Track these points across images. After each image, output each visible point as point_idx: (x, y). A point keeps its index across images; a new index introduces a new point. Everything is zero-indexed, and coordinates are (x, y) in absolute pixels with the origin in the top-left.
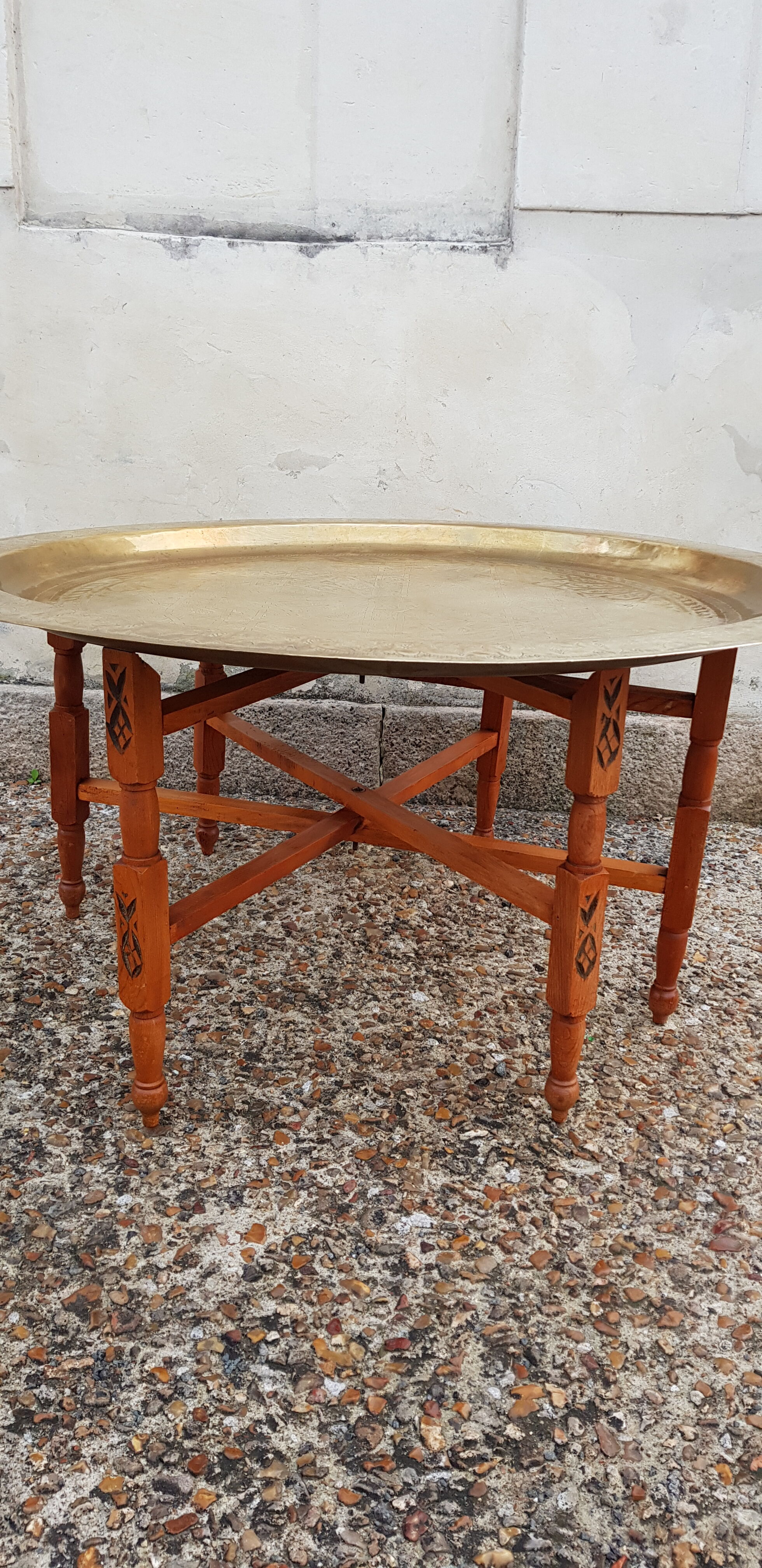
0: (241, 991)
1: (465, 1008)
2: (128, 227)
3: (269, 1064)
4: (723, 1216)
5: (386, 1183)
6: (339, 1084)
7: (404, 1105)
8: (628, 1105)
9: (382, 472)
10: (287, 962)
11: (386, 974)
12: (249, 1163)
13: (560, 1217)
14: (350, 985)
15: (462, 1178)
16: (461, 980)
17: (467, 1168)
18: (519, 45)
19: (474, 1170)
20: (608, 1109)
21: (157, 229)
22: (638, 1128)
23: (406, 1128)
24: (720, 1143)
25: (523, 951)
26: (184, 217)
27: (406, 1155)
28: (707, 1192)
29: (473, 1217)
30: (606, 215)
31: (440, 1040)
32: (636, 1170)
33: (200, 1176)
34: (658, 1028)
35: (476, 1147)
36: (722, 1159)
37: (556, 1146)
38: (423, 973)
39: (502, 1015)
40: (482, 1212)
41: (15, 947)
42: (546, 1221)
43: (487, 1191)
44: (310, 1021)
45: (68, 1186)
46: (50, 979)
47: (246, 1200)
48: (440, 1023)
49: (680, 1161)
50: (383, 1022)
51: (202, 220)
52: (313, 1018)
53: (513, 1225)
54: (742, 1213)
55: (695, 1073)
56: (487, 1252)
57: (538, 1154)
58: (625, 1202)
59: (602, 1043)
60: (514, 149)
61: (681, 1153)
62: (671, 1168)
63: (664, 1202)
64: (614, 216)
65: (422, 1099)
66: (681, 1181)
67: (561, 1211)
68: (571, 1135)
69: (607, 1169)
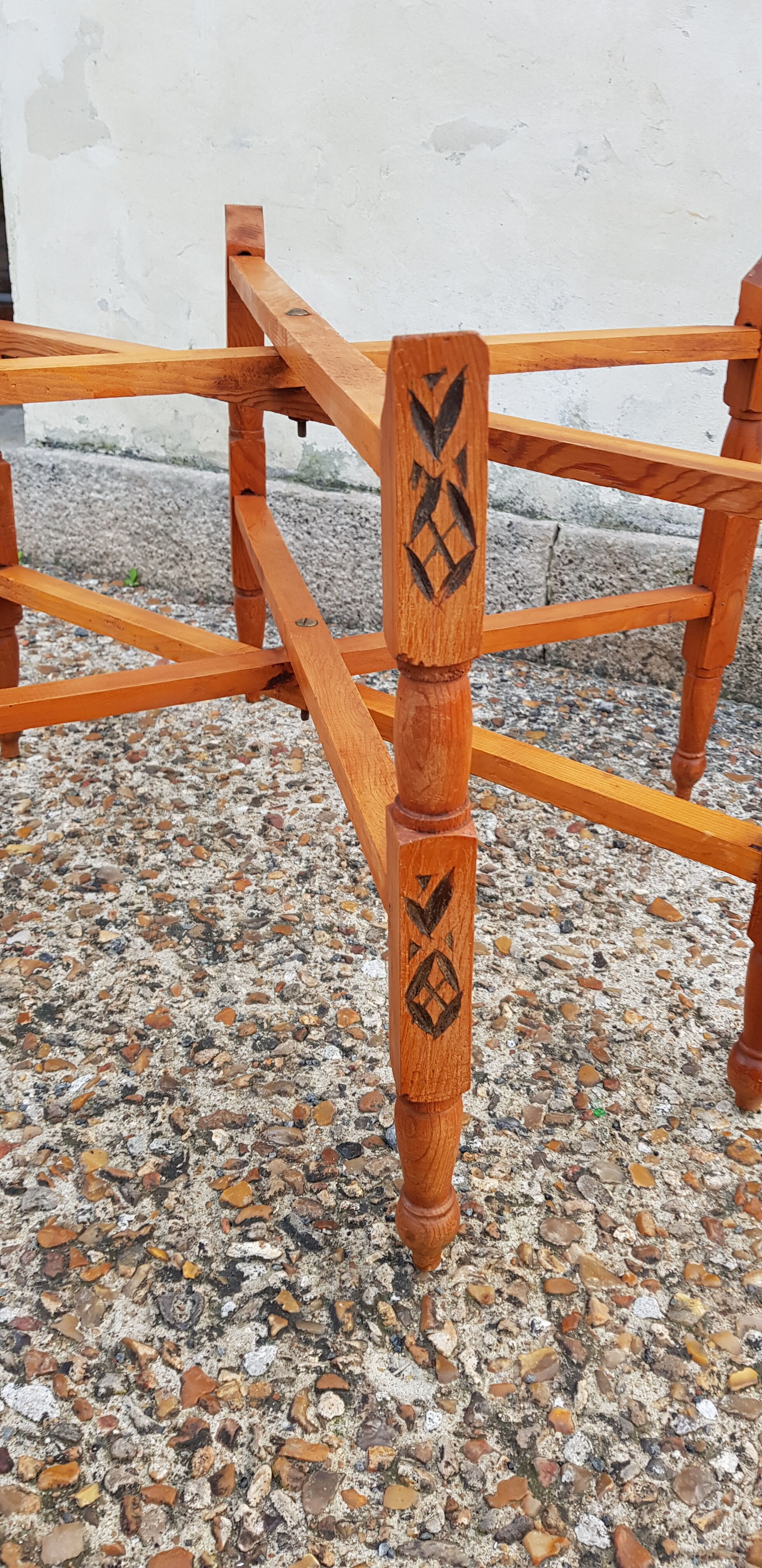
0: (124, 905)
3: (63, 1030)
5: (39, 1304)
6: (127, 1091)
7: (194, 1157)
8: (576, 1268)
9: (583, 150)
10: (226, 873)
11: (352, 920)
13: (276, 1481)
14: (285, 926)
15: (171, 1335)
17: (193, 1317)
19: (204, 1323)
20: (534, 1266)
22: (561, 1325)
23: (159, 1204)
24: (707, 1409)
27: (114, 1260)
28: (607, 1521)
29: (124, 1426)
31: (347, 1052)
32: (495, 1420)
34: (739, 1120)
35: (241, 1277)
36: (688, 1449)
37: (380, 1320)
40: (145, 1421)
42: (244, 1482)
43: (189, 1377)
44: (179, 972)
48: (368, 1021)
49: (601, 1429)
50: (285, 1000)
52: (187, 969)
53: (180, 1469)
55: (748, 1233)
56: (91, 1515)
57: (336, 1324)
58: (426, 1488)
59: (616, 1126)
61: (609, 1409)
62: (568, 1433)
63: (503, 1516)
65: (232, 1154)
66: (568, 1476)
67: (285, 1468)
68: (425, 1305)
69: (442, 1401)
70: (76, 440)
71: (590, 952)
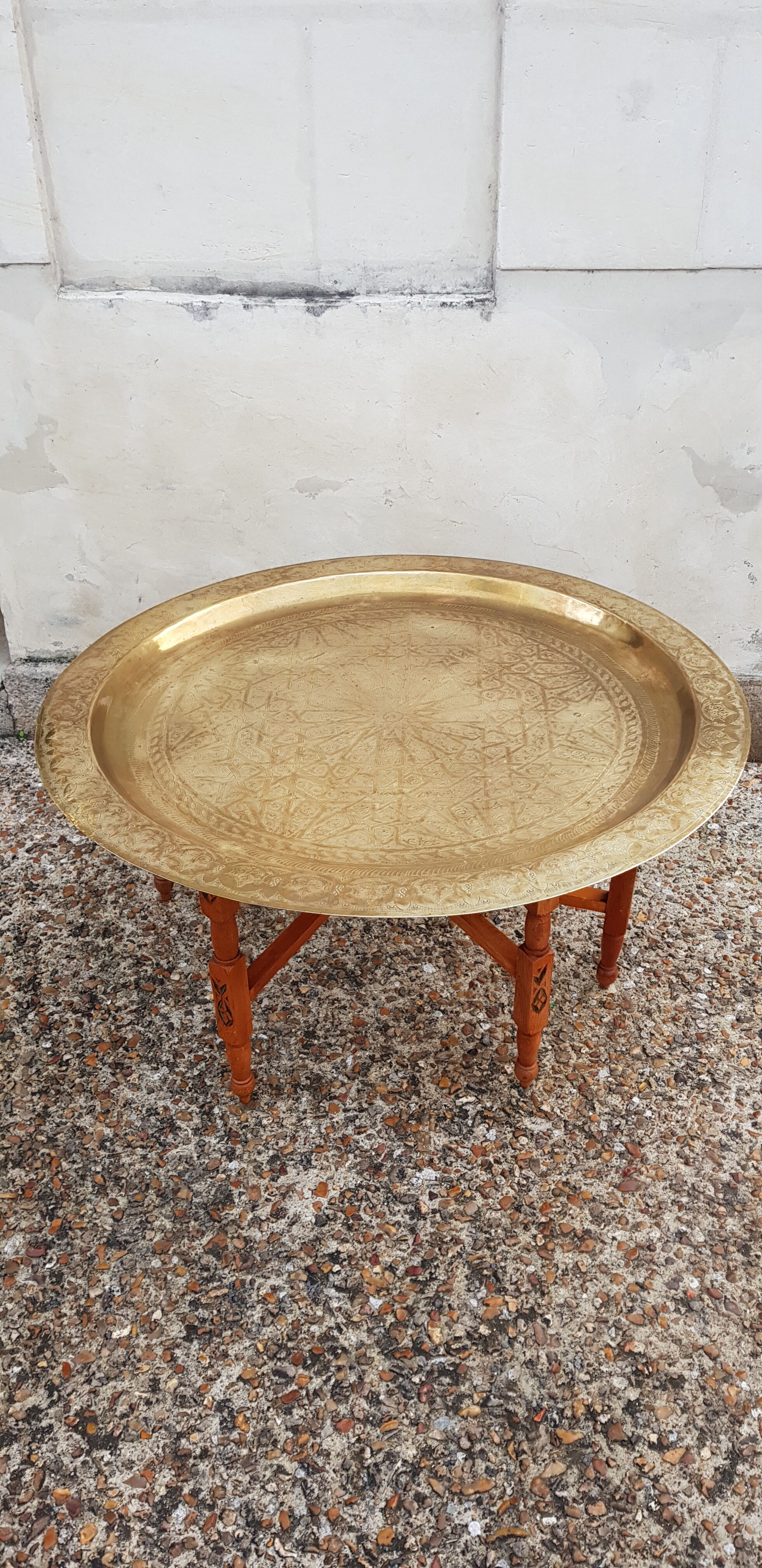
0: (297, 971)
1: (462, 978)
2: (153, 288)
3: (322, 1040)
4: (630, 1162)
5: (405, 1145)
6: (372, 1058)
7: (418, 1075)
8: (574, 1069)
9: (388, 492)
10: (330, 938)
11: (404, 946)
12: (313, 1131)
13: (521, 1168)
14: (377, 959)
15: (457, 1138)
16: (460, 951)
17: (460, 1130)
18: (498, 118)
19: (465, 1131)
20: (560, 1072)
21: (179, 289)
22: (580, 1089)
23: (419, 1096)
24: (636, 1100)
25: (507, 917)
26: (202, 278)
27: (419, 1121)
28: (621, 1142)
29: (463, 1170)
30: (579, 273)
31: (443, 1012)
32: (575, 1126)
33: (282, 1143)
34: (603, 992)
35: (467, 1111)
36: (635, 1114)
37: (522, 1108)
38: (432, 943)
39: (489, 984)
40: (469, 1167)
41: (127, 933)
42: (511, 1171)
43: (473, 1149)
44: (349, 998)
45: (195, 1155)
46: (158, 964)
47: (314, 1163)
48: (444, 995)
49: (606, 1117)
50: (403, 996)
51: (218, 281)
52: (352, 994)
53: (490, 1176)
54: (644, 1160)
55: (625, 1036)
56: (472, 1198)
57: (509, 1115)
58: (566, 1153)
59: (561, 1009)
60: (495, 212)
61: (607, 1110)
62: (599, 1123)
63: (592, 1152)
64: (586, 273)
65: (430, 1069)
66: (605, 1134)
67: (522, 1163)
68: (532, 1098)
69: (555, 1126)
70: (54, 656)
71: (513, 931)
